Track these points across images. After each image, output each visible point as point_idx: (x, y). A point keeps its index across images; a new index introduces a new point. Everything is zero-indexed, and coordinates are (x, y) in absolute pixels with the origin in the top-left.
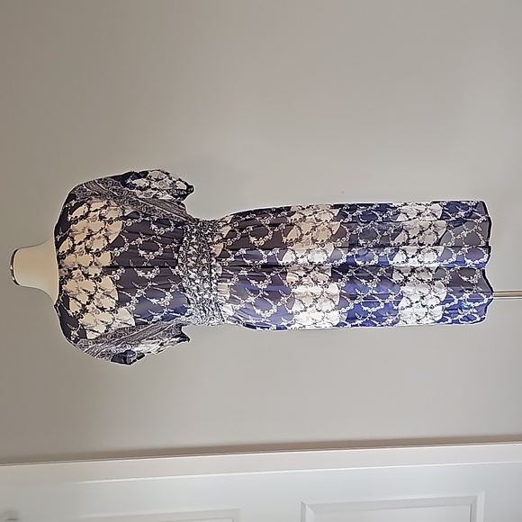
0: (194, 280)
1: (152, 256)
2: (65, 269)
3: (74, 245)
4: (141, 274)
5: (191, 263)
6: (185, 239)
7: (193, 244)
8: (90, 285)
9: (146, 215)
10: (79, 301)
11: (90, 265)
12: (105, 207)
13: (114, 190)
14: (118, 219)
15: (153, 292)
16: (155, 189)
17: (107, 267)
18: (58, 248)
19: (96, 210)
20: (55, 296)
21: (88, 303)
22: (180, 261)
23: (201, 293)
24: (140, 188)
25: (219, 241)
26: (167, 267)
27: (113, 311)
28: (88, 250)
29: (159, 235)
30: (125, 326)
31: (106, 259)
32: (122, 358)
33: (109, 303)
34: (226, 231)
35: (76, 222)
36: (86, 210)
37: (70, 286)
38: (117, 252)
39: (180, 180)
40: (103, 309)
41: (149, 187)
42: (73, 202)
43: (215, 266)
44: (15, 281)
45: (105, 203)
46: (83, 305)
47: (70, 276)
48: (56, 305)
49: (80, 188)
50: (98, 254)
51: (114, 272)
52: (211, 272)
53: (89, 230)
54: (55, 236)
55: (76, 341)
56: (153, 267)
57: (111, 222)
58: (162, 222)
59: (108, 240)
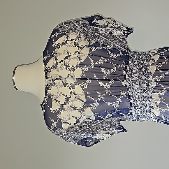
0: (136, 90)
1: (109, 72)
2: (50, 79)
3: (57, 63)
4: (101, 84)
5: (135, 79)
6: (130, 62)
7: (136, 65)
8: (67, 91)
9: (104, 45)
10: (59, 102)
11: (68, 76)
12: (78, 38)
13: (84, 27)
14: (86, 46)
15: (108, 98)
16: (111, 27)
17: (79, 79)
18: (45, 64)
19: (72, 40)
20: (42, 98)
21: (65, 104)
22: (127, 77)
23: (140, 99)
24: (101, 27)
25: (152, 64)
26: (119, 80)
27: (81, 110)
28: (66, 66)
29: (113, 58)
30: (88, 120)
31: (78, 73)
32: (84, 142)
33: (79, 104)
34: (157, 58)
35: (58, 47)
36: (66, 39)
37: (53, 91)
38: (86, 69)
39: (123, 25)
40: (75, 108)
41: (107, 26)
42: (57, 34)
43: (151, 81)
44: (15, 87)
45: (78, 35)
46: (62, 105)
47: (54, 84)
48: (42, 104)
49: (61, 26)
50: (73, 69)
51: (83, 82)
52: (148, 86)
53: (68, 53)
54: (44, 57)
55: (54, 130)
56: (109, 80)
57: (82, 47)
58: (115, 50)
59: (80, 60)
